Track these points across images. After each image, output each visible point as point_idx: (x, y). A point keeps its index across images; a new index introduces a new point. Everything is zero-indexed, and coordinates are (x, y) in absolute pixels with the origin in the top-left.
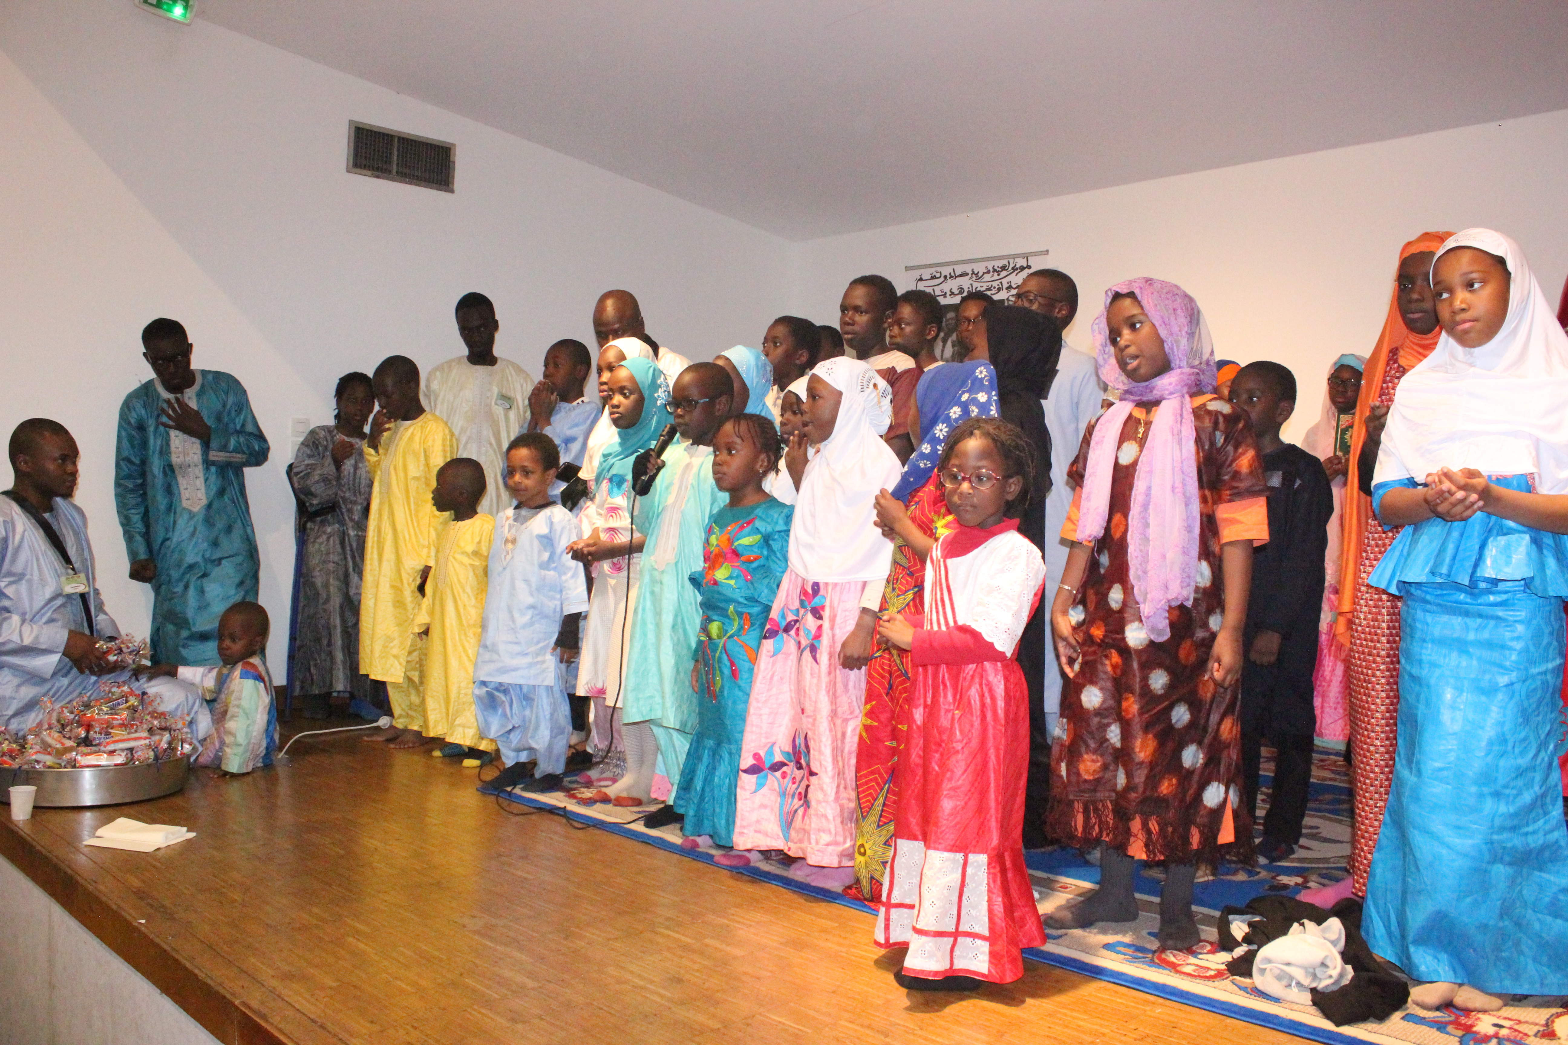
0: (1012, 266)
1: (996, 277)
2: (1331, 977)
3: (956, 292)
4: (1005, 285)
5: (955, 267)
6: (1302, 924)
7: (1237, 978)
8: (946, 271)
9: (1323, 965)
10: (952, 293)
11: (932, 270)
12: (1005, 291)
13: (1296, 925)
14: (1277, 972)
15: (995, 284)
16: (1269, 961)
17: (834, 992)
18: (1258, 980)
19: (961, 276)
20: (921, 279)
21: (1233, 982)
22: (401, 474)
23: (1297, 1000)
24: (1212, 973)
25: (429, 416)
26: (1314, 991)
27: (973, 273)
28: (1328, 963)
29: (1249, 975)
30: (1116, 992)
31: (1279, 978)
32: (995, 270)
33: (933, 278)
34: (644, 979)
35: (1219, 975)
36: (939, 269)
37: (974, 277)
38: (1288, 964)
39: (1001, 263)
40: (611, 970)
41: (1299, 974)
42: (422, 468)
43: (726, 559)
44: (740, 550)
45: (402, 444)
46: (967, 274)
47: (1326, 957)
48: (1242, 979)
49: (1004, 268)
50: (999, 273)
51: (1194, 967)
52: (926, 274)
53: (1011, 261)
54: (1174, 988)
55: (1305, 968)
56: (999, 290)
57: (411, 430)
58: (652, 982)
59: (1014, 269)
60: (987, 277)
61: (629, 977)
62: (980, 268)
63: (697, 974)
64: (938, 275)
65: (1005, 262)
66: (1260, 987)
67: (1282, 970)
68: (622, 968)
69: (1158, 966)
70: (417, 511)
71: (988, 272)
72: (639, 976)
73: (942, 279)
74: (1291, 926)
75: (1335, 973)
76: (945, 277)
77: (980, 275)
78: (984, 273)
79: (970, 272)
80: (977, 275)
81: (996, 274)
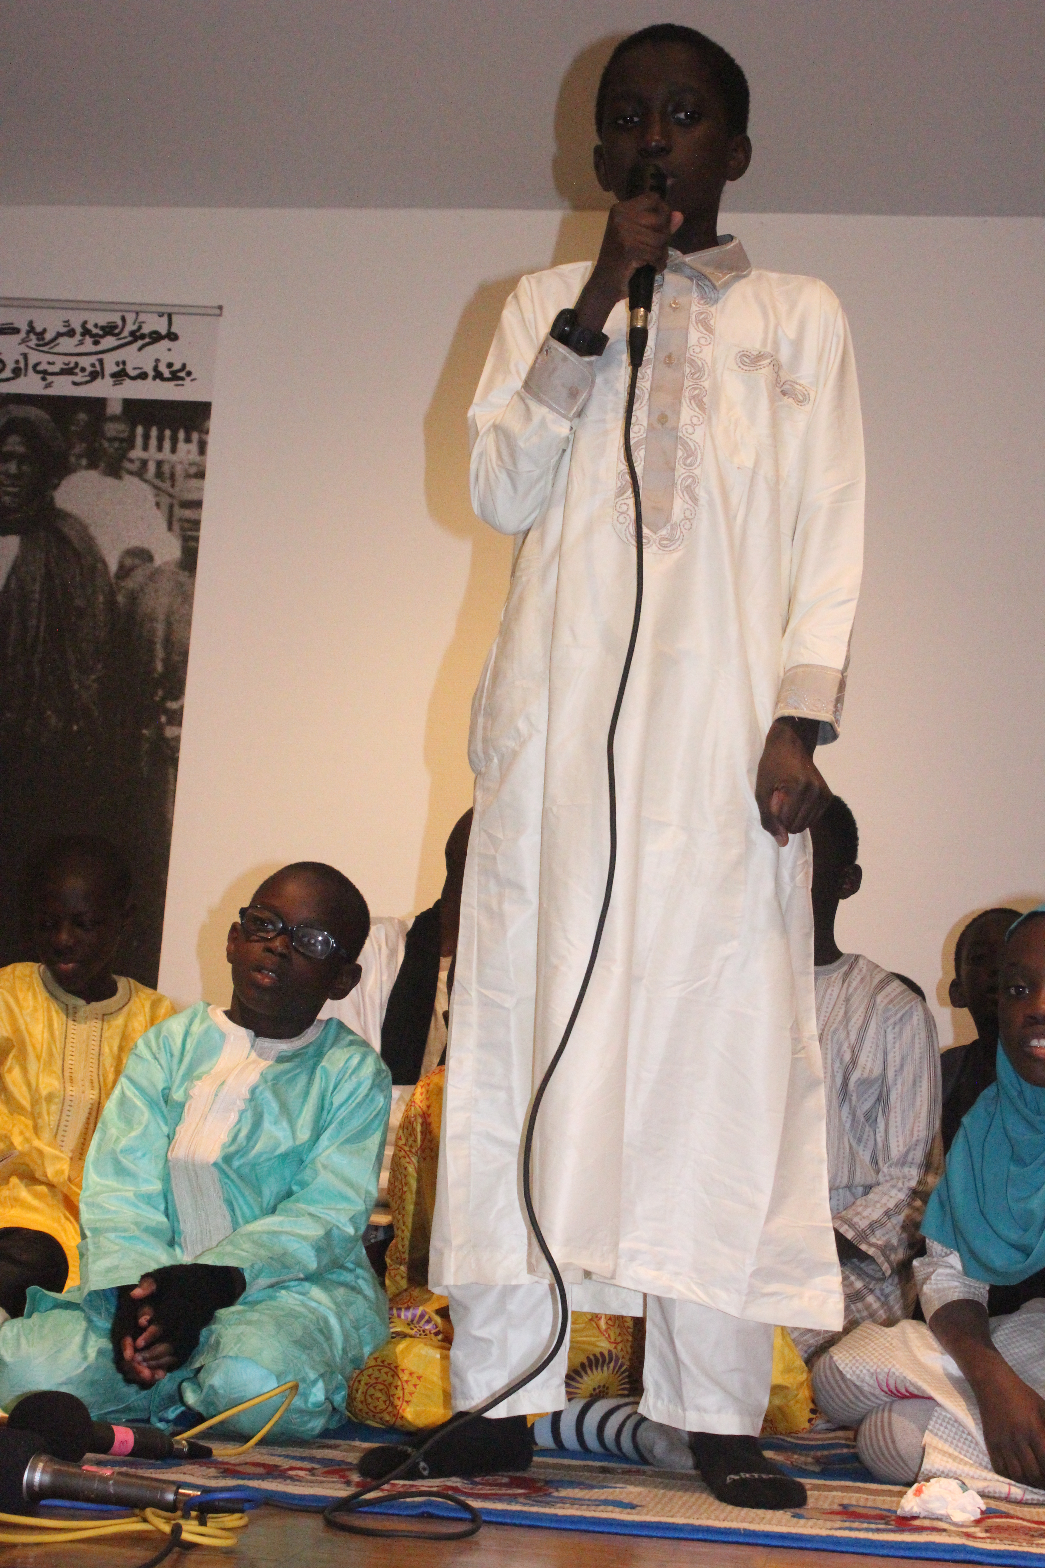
0: (130, 327)
1: (88, 345)
4: (110, 367)
12: (109, 380)
15: (85, 362)
27: (31, 329)
32: (86, 332)
37: (34, 341)
39: (103, 319)
46: (17, 331)
49: (109, 330)
50: (96, 339)
53: (130, 318)
56: (94, 376)
59: (136, 336)
60: (67, 344)
62: (51, 322)
65: (116, 318)
71: (71, 333)
77: (48, 336)
78: (59, 335)
79: (24, 328)
80: (41, 335)
81: (88, 340)
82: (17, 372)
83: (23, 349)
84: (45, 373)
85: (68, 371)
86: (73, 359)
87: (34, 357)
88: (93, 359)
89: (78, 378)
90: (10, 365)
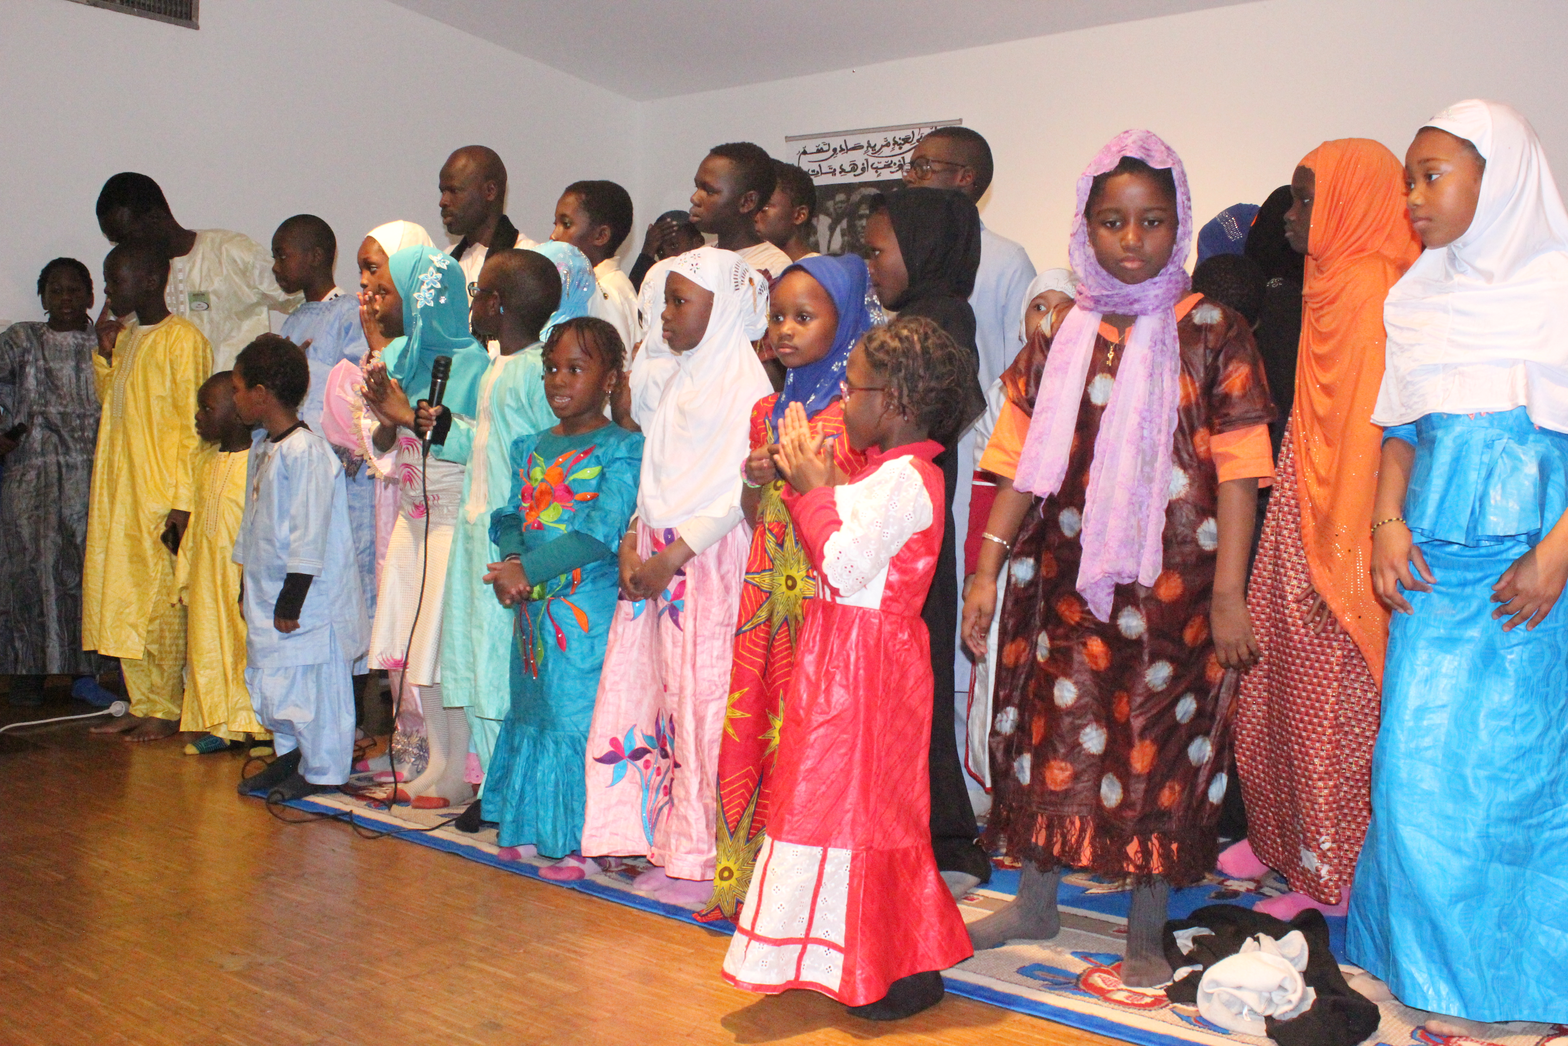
1: (897, 151)
2: (1290, 1002)
3: (848, 169)
5: (847, 138)
6: (1257, 939)
7: (1178, 1005)
8: (836, 143)
9: (1281, 987)
10: (843, 170)
11: (819, 142)
13: (1249, 940)
14: (1225, 997)
15: (896, 160)
16: (1217, 984)
17: (688, 1035)
18: (1204, 1007)
19: (854, 149)
20: (805, 153)
21: (1173, 1010)
22: (141, 394)
23: (1249, 1031)
24: (1148, 1000)
25: (175, 319)
26: (1269, 1019)
27: (869, 145)
28: (1287, 985)
29: (1193, 1000)
30: (1033, 1026)
31: (1227, 1005)
32: (895, 143)
33: (820, 151)
34: (451, 1025)
35: (1157, 1002)
36: (827, 140)
37: (870, 151)
38: (1239, 988)
39: (903, 134)
40: (409, 1016)
41: (1252, 1000)
42: (168, 384)
43: (555, 499)
44: (574, 488)
45: (141, 354)
46: (862, 147)
47: (1285, 979)
48: (1184, 1007)
49: (906, 140)
50: (900, 147)
51: (1126, 994)
52: (811, 147)
53: (916, 131)
54: (1103, 1020)
55: (1260, 992)
57: (152, 336)
58: (461, 1029)
60: (886, 151)
61: (434, 1023)
62: (878, 140)
63: (520, 1018)
64: (825, 148)
65: (908, 133)
66: (1206, 1015)
67: (1232, 995)
68: (425, 1012)
69: (1085, 993)
70: (161, 440)
71: (888, 145)
72: (445, 1022)
73: (831, 152)
74: (1243, 941)
75: (1295, 998)
76: (835, 150)
77: (877, 148)
78: (882, 146)
79: (866, 145)
80: (873, 148)
81: (897, 147)
82: (863, 170)
83: (866, 157)
84: (877, 169)
85: (888, 166)
86: (890, 159)
87: (871, 160)
88: (899, 157)
89: (893, 169)
90: (860, 167)
